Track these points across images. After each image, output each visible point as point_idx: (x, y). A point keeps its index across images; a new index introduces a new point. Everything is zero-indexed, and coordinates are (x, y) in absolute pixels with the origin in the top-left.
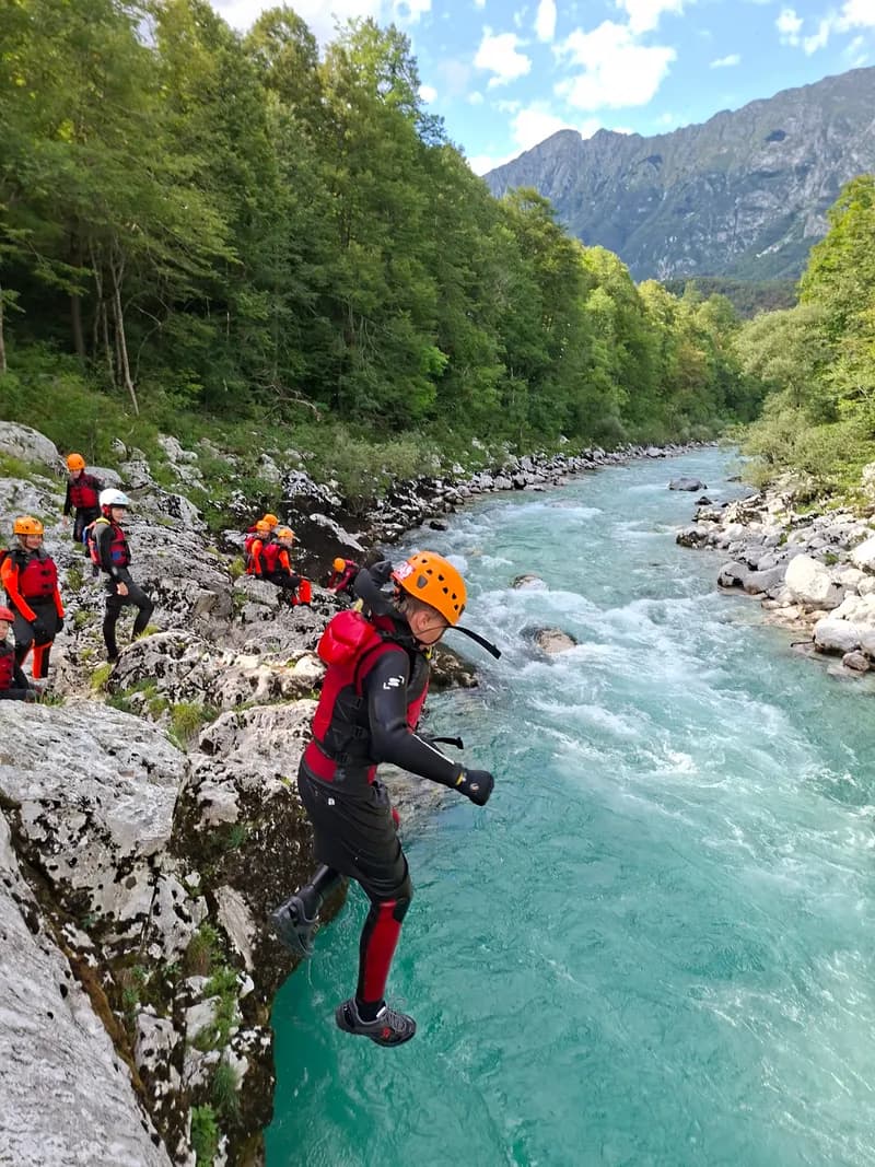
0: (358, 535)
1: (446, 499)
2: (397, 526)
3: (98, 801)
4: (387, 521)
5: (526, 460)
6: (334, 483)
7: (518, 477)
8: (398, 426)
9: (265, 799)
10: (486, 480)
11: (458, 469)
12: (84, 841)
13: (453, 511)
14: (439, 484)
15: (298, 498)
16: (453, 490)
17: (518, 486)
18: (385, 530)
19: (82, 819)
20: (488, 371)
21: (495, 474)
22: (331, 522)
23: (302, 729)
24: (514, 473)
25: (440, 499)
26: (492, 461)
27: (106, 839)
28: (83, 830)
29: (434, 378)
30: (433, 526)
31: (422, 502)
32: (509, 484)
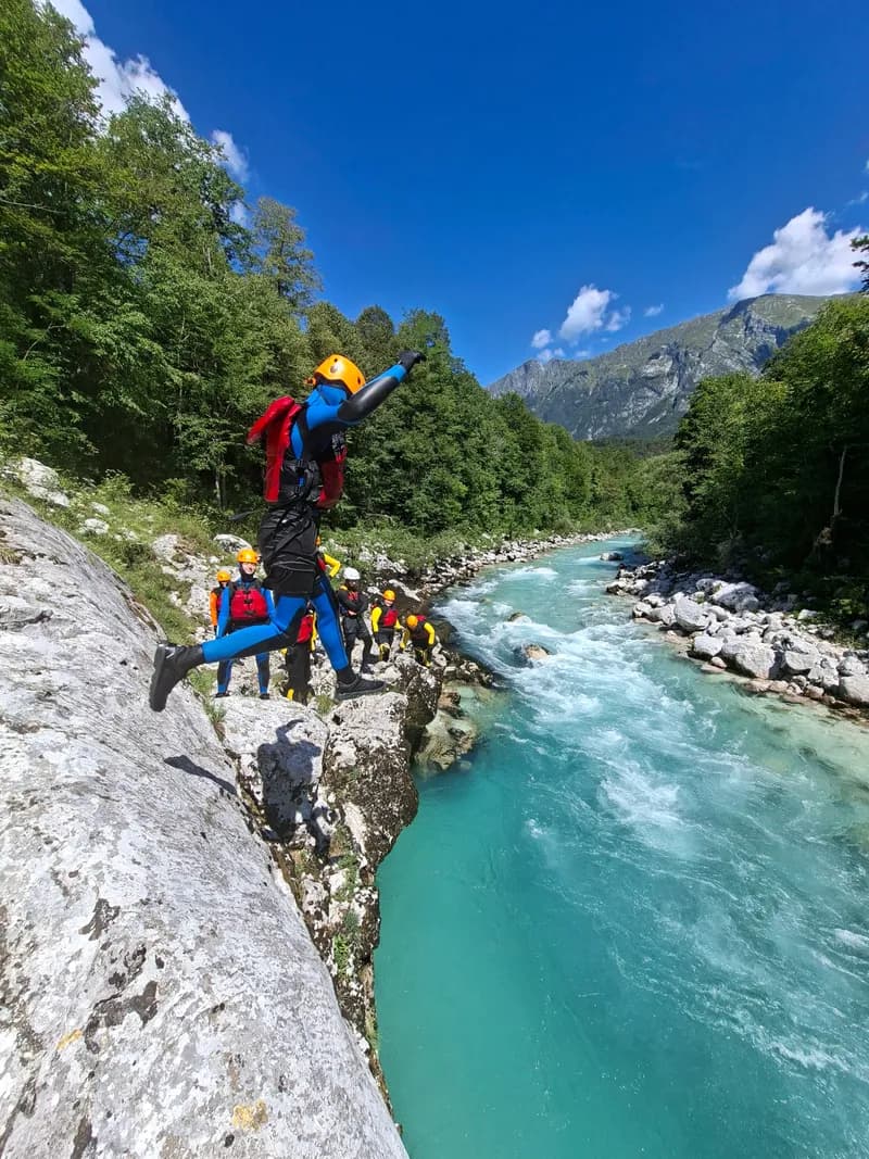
0: (416, 591)
1: (468, 569)
2: (439, 585)
3: (282, 754)
4: (434, 582)
5: (515, 544)
6: (402, 561)
7: (510, 554)
8: (439, 528)
9: (371, 752)
10: (491, 556)
11: (475, 550)
12: (275, 777)
13: (472, 576)
14: (464, 559)
15: (382, 571)
16: (472, 563)
17: (510, 559)
18: (432, 588)
19: (273, 765)
20: (492, 495)
21: (497, 553)
22: (401, 584)
23: (389, 710)
24: (508, 552)
25: (464, 568)
26: (495, 545)
27: (287, 775)
28: (274, 770)
29: (460, 499)
30: (461, 584)
31: (453, 570)
32: (505, 558)
